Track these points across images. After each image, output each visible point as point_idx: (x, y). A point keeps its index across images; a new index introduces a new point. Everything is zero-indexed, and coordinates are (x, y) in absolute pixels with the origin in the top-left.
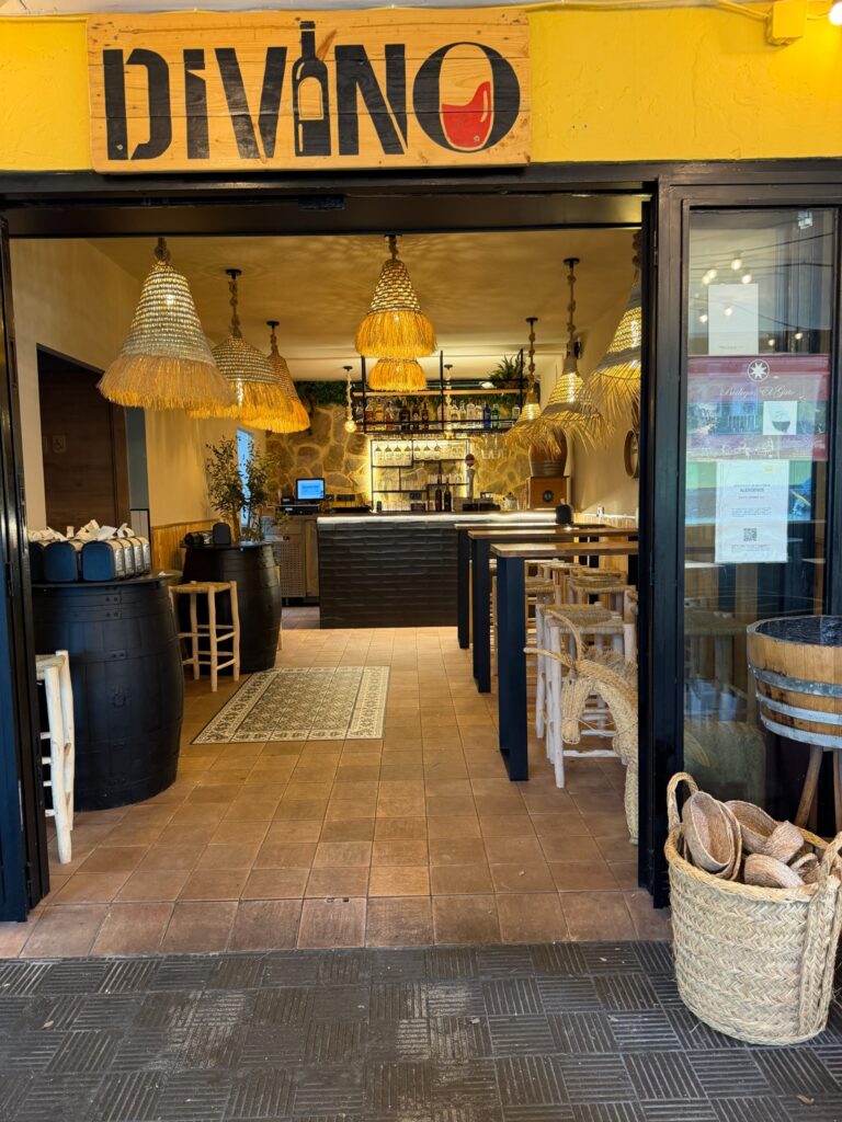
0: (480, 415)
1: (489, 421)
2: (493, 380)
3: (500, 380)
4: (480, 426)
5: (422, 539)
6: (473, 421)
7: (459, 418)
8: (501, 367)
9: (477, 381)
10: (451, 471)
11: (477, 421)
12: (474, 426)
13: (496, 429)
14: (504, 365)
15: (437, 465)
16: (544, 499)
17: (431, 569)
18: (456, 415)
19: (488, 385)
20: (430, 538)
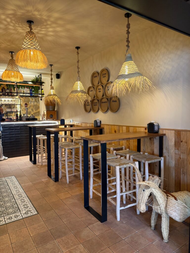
0: (29, 92)
1: (32, 94)
2: (32, 82)
3: (34, 82)
4: (29, 95)
5: (13, 129)
6: (26, 93)
7: (22, 92)
8: (34, 78)
9: (27, 82)
10: (14, 107)
11: (28, 93)
12: (27, 95)
13: (34, 96)
14: (35, 78)
15: (9, 106)
16: (50, 117)
17: (16, 139)
18: (21, 91)
19: (30, 83)
20: (15, 129)
